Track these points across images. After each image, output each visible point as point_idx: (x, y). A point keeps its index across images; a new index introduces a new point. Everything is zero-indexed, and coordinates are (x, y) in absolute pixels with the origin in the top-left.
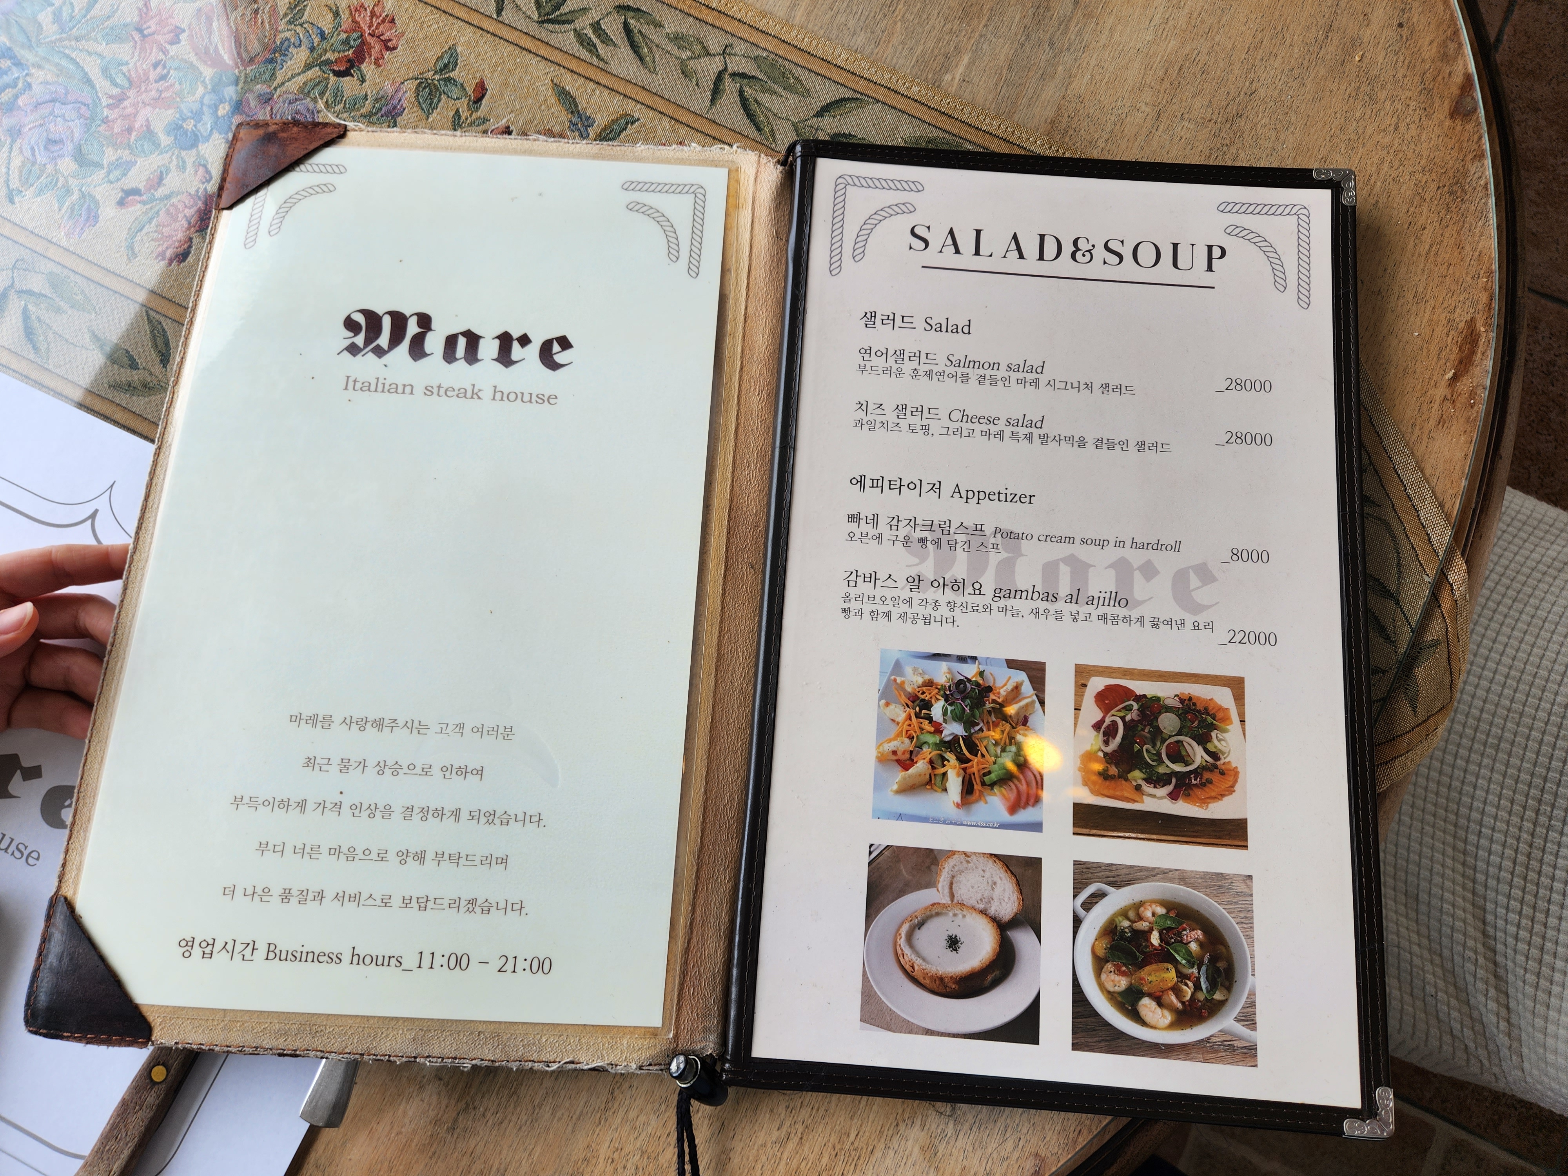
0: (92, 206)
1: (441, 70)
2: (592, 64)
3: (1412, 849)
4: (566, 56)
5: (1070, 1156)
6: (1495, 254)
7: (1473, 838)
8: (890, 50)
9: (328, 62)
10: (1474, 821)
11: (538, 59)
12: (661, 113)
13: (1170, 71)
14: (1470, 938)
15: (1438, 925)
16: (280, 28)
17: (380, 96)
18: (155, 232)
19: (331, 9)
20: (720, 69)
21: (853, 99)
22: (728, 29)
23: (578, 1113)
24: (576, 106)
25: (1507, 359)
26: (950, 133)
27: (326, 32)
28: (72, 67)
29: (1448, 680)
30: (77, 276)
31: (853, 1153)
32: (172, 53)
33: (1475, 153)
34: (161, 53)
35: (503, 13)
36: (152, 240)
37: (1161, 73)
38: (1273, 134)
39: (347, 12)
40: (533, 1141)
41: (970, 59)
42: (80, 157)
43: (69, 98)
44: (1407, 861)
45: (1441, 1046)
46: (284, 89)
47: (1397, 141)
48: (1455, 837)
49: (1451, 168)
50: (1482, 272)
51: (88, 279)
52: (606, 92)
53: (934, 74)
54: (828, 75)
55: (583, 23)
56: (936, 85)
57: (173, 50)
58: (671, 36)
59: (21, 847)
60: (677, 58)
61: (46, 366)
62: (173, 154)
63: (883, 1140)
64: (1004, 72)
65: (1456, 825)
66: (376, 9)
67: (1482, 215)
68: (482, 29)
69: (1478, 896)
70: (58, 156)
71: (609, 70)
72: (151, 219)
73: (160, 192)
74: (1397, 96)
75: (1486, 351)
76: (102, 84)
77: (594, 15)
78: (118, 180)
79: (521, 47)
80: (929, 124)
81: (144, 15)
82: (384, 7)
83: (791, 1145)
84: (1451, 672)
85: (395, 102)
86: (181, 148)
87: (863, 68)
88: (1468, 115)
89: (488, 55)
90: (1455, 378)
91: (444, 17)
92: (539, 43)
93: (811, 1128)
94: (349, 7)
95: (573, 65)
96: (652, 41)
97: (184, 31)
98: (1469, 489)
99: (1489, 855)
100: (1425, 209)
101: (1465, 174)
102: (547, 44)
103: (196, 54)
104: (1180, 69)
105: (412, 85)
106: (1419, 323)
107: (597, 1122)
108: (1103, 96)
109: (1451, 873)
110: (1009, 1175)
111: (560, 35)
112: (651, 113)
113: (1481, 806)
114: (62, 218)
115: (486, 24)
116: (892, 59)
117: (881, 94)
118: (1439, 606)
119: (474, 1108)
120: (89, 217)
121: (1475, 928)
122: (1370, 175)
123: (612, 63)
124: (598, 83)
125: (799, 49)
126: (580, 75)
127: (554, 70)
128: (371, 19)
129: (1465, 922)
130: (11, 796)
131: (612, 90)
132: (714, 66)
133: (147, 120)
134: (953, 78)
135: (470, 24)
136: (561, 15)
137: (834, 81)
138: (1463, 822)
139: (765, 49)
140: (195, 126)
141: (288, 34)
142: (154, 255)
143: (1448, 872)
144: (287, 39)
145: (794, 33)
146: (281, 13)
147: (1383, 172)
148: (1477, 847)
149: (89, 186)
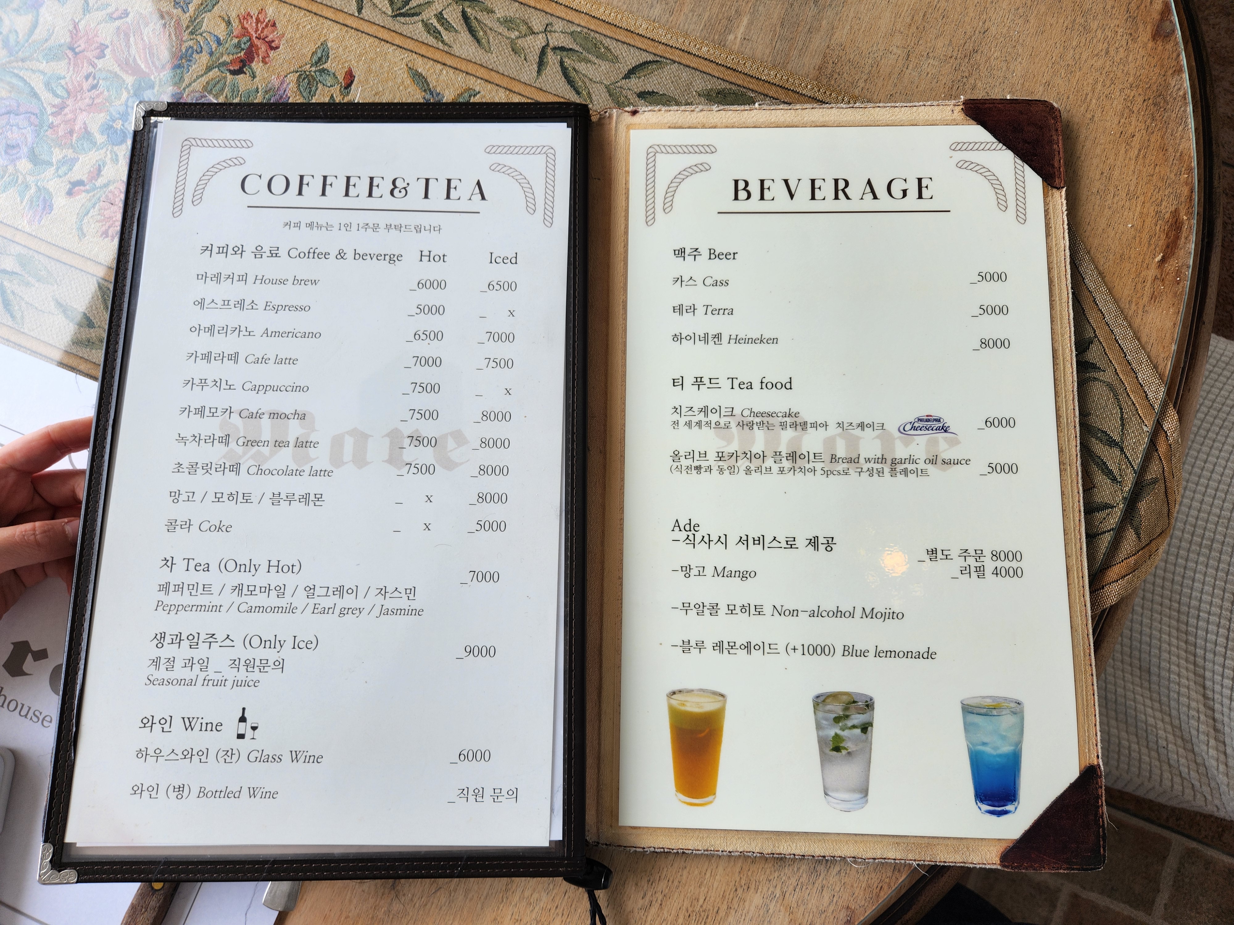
0: (47, 198)
1: (316, 63)
2: (438, 49)
3: (1143, 632)
4: (417, 43)
5: (874, 908)
6: (1194, 154)
7: (1193, 621)
8: (682, 17)
9: (224, 64)
10: (1194, 607)
11: (395, 47)
12: (497, 85)
13: (916, 18)
14: (1194, 700)
15: (1166, 691)
16: (184, 39)
17: (268, 88)
18: (99, 214)
19: (224, 19)
20: (544, 44)
21: (654, 61)
22: (548, 10)
23: (485, 894)
24: (428, 85)
25: (1206, 240)
26: (735, 84)
27: (222, 39)
28: (21, 84)
29: (1165, 510)
30: (40, 256)
31: (702, 914)
32: (99, 66)
33: (1174, 69)
34: (91, 67)
35: (363, 11)
36: (97, 221)
37: (908, 20)
38: (1004, 65)
39: (237, 21)
40: (452, 918)
41: (749, 20)
42: (34, 158)
43: (21, 110)
44: (1140, 642)
45: (1172, 786)
46: (191, 89)
47: (1108, 63)
48: (1178, 621)
49: (1155, 83)
50: (1183, 169)
51: (50, 257)
52: (451, 71)
53: (720, 35)
54: (632, 43)
55: (429, 14)
56: (722, 44)
57: (100, 63)
58: (502, 20)
59: (37, 713)
60: (508, 38)
61: (22, 330)
62: (107, 150)
63: (725, 902)
64: (778, 29)
65: (1179, 612)
66: (260, 16)
67: (1183, 120)
68: (347, 26)
69: (1199, 667)
70: (17, 158)
71: (453, 53)
72: (95, 204)
73: (100, 182)
74: (1107, 25)
75: (1188, 236)
76: (45, 96)
77: (437, 7)
78: (66, 174)
79: (380, 39)
80: (718, 78)
81: (74, 36)
82: (266, 14)
83: (654, 910)
84: (1168, 503)
85: (281, 92)
86: (113, 144)
87: (661, 34)
88: (1167, 36)
89: (354, 47)
90: (1163, 260)
91: (315, 18)
92: (393, 34)
93: (668, 897)
94: (238, 16)
95: (423, 50)
96: (486, 25)
97: (107, 47)
98: (1179, 352)
99: (1207, 633)
100: (1133, 119)
101: (1167, 86)
102: (401, 34)
103: (119, 66)
104: (924, 16)
105: (293, 77)
106: (1132, 216)
107: (500, 900)
108: (861, 43)
109: (1176, 650)
110: (826, 924)
111: (411, 26)
112: (489, 86)
113: (1199, 595)
114: (24, 208)
115: (350, 21)
116: (684, 26)
117: (676, 56)
118: (1157, 450)
119: (404, 895)
120: (45, 207)
121: (1196, 692)
122: (1087, 95)
123: (455, 46)
124: (444, 64)
125: (607, 22)
126: (429, 58)
127: (408, 56)
128: (257, 25)
129: (1188, 688)
130: (25, 674)
131: (456, 69)
132: (538, 42)
133: (85, 123)
134: (736, 38)
135: (337, 22)
136: (410, 9)
137: (637, 48)
138: (1184, 609)
139: (579, 25)
140: (123, 125)
141: (191, 43)
142: (99, 234)
143: (1174, 649)
144: (191, 47)
145: (602, 10)
146: (184, 26)
147: (1097, 91)
148: (1197, 628)
149: (43, 181)
